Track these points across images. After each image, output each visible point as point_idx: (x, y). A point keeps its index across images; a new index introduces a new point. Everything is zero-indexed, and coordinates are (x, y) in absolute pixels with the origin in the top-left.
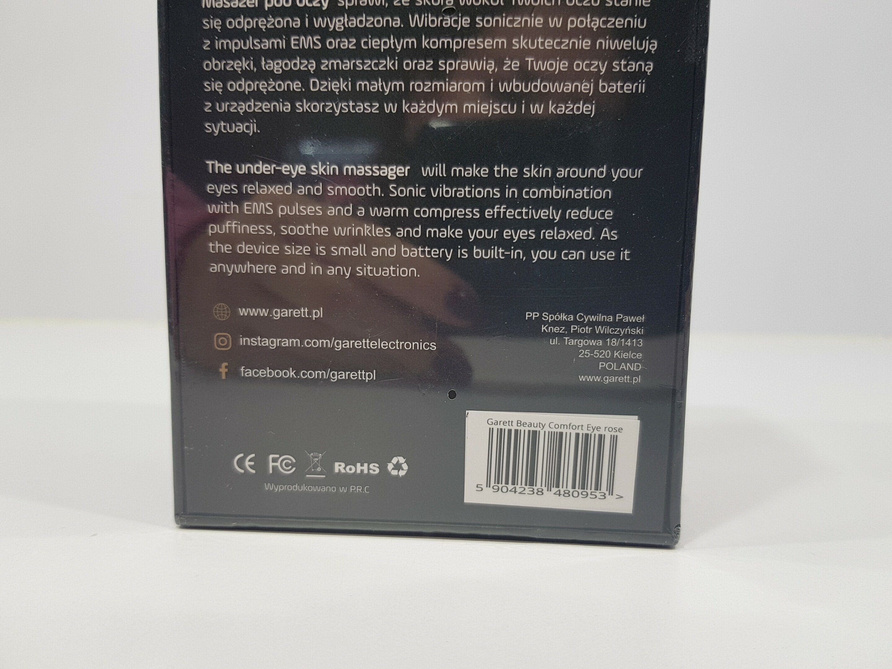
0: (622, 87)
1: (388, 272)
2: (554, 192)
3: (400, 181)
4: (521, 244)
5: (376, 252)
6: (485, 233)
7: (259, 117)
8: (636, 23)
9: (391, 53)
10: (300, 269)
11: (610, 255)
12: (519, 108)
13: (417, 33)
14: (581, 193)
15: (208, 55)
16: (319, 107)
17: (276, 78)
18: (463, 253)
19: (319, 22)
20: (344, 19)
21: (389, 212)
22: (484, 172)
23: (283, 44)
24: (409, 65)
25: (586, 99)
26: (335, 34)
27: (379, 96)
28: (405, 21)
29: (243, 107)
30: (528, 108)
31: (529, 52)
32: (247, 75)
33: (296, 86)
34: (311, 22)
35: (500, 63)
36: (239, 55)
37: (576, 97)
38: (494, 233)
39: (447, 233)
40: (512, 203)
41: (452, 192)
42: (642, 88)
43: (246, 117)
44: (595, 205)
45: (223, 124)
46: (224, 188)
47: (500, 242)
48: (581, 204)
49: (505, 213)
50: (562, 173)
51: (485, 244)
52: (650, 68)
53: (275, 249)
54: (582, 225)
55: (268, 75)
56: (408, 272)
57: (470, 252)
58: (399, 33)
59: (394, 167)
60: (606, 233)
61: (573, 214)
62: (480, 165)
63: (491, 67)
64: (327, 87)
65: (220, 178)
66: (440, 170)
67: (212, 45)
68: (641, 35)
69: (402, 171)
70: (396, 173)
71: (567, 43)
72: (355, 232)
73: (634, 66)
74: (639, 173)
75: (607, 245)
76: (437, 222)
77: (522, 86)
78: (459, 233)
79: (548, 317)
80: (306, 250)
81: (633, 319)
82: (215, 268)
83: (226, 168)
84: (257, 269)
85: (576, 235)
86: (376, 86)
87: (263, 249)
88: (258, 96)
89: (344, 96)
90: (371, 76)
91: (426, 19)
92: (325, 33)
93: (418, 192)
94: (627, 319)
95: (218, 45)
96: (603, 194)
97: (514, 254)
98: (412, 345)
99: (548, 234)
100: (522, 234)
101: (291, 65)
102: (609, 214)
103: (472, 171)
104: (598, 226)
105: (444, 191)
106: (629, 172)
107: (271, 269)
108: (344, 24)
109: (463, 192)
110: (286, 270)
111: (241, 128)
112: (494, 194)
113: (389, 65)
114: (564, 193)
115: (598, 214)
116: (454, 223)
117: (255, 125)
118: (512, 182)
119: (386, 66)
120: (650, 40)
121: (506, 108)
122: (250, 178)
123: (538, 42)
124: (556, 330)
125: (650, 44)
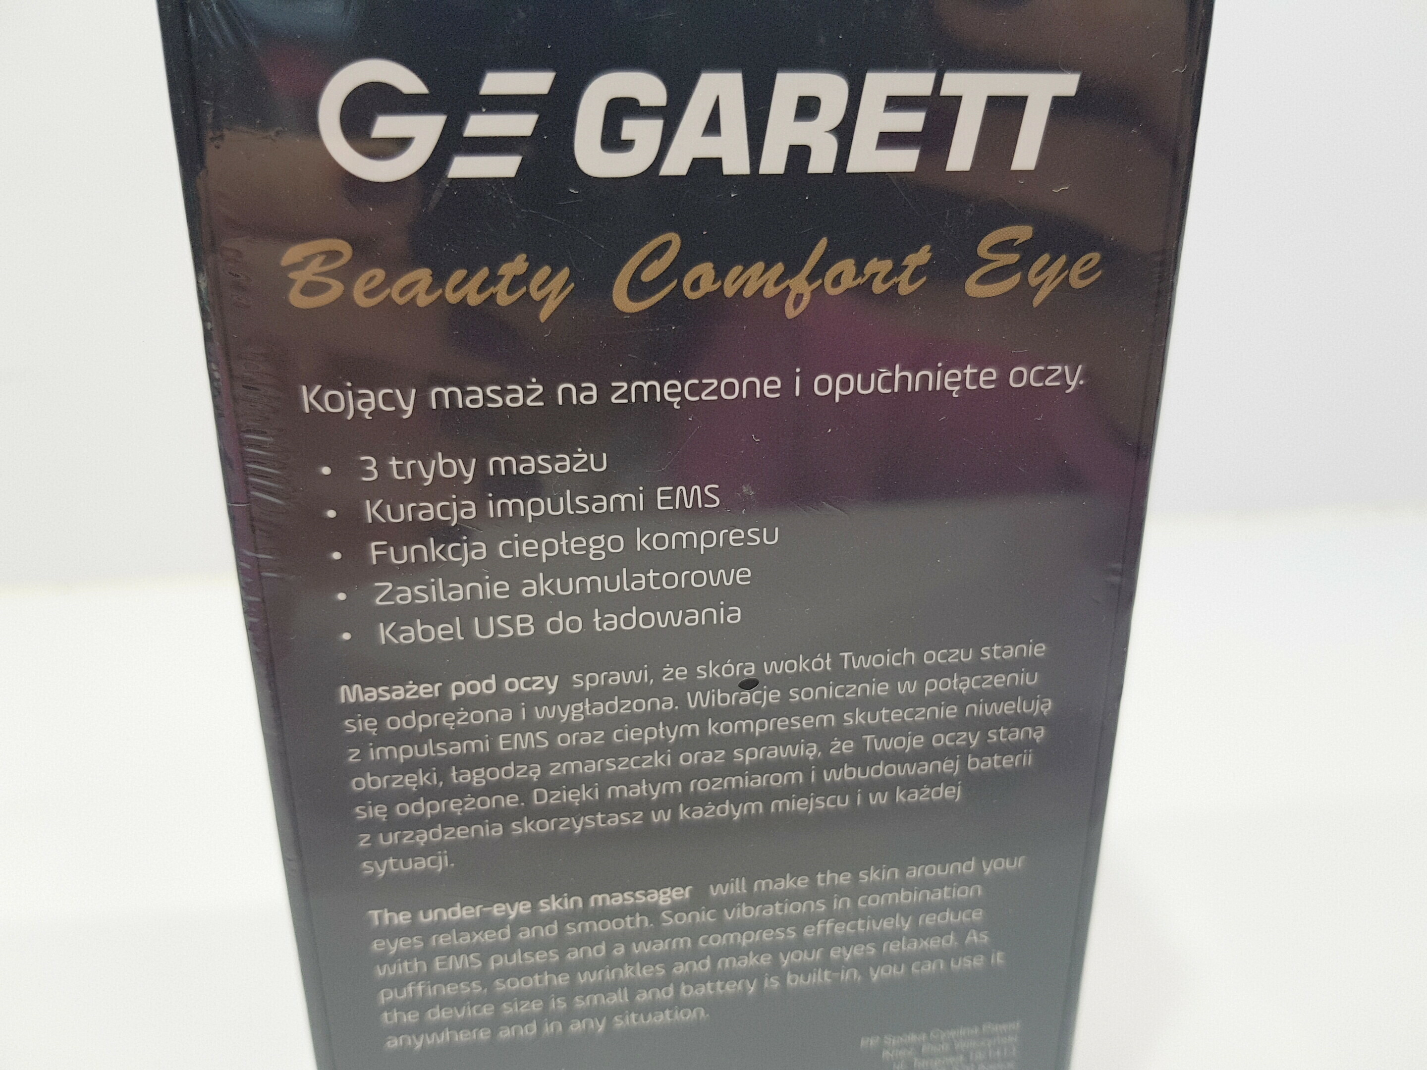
0: (1000, 762)
1: (662, 1018)
2: (902, 898)
3: (676, 908)
4: (856, 963)
5: (643, 997)
6: (804, 956)
7: (453, 849)
8: (1025, 679)
9: (660, 746)
10: (529, 1031)
11: (978, 962)
12: (854, 800)
13: (700, 716)
14: (942, 895)
15: (359, 770)
16: (550, 826)
17: (476, 793)
18: (773, 983)
19: (541, 713)
20: (584, 705)
21: (662, 946)
22: (802, 883)
23: (484, 747)
24: (691, 759)
25: (949, 781)
26: (570, 727)
27: (644, 805)
28: (681, 701)
29: (424, 837)
30: (866, 799)
31: (868, 730)
32: (427, 793)
33: (509, 801)
34: (530, 714)
35: (825, 748)
36: (410, 767)
37: (935, 780)
38: (817, 955)
39: (750, 961)
40: (843, 917)
41: (755, 912)
42: (1028, 760)
43: (429, 850)
44: (957, 906)
45: (391, 861)
46: (401, 944)
47: (826, 963)
48: (938, 908)
49: (833, 928)
50: (915, 873)
51: (804, 970)
52: (1039, 734)
53: (487, 1011)
54: (940, 931)
55: (463, 791)
56: (692, 1015)
57: (783, 981)
58: (671, 720)
59: (668, 890)
60: (973, 937)
61: (929, 920)
62: (795, 875)
63: (813, 751)
64: (560, 798)
65: (393, 932)
66: (738, 887)
67: (363, 755)
68: (1029, 694)
69: (680, 894)
70: (671, 897)
71: (923, 714)
72: (610, 976)
73: (1018, 734)
74: (1019, 862)
75: (974, 950)
76: (736, 951)
77: (857, 773)
78: (765, 960)
79: (890, 1041)
80: (536, 1006)
81: (1004, 1027)
82: (394, 1043)
83: (402, 919)
84: (462, 1037)
85: (933, 944)
86: (640, 790)
87: (471, 1012)
88: (447, 820)
89: (587, 809)
90: (630, 779)
91: (713, 696)
92: (553, 728)
93: (705, 917)
94: (996, 1028)
95: (374, 754)
96: (969, 892)
97: (845, 976)
99: (893, 948)
100: (857, 951)
101: (500, 774)
102: (977, 915)
103: (787, 883)
104: (961, 931)
105: (743, 912)
106: (1006, 864)
107: (484, 1035)
108: (583, 713)
109: (774, 910)
110: (506, 1033)
111: (423, 864)
112: (816, 907)
113: (658, 761)
114: (916, 897)
115: (963, 917)
116: (759, 949)
117: (446, 857)
118: (840, 891)
119: (652, 763)
120: (1042, 698)
121: (834, 802)
122: (441, 927)
123: (881, 715)
124: (902, 1053)
125: (1042, 703)
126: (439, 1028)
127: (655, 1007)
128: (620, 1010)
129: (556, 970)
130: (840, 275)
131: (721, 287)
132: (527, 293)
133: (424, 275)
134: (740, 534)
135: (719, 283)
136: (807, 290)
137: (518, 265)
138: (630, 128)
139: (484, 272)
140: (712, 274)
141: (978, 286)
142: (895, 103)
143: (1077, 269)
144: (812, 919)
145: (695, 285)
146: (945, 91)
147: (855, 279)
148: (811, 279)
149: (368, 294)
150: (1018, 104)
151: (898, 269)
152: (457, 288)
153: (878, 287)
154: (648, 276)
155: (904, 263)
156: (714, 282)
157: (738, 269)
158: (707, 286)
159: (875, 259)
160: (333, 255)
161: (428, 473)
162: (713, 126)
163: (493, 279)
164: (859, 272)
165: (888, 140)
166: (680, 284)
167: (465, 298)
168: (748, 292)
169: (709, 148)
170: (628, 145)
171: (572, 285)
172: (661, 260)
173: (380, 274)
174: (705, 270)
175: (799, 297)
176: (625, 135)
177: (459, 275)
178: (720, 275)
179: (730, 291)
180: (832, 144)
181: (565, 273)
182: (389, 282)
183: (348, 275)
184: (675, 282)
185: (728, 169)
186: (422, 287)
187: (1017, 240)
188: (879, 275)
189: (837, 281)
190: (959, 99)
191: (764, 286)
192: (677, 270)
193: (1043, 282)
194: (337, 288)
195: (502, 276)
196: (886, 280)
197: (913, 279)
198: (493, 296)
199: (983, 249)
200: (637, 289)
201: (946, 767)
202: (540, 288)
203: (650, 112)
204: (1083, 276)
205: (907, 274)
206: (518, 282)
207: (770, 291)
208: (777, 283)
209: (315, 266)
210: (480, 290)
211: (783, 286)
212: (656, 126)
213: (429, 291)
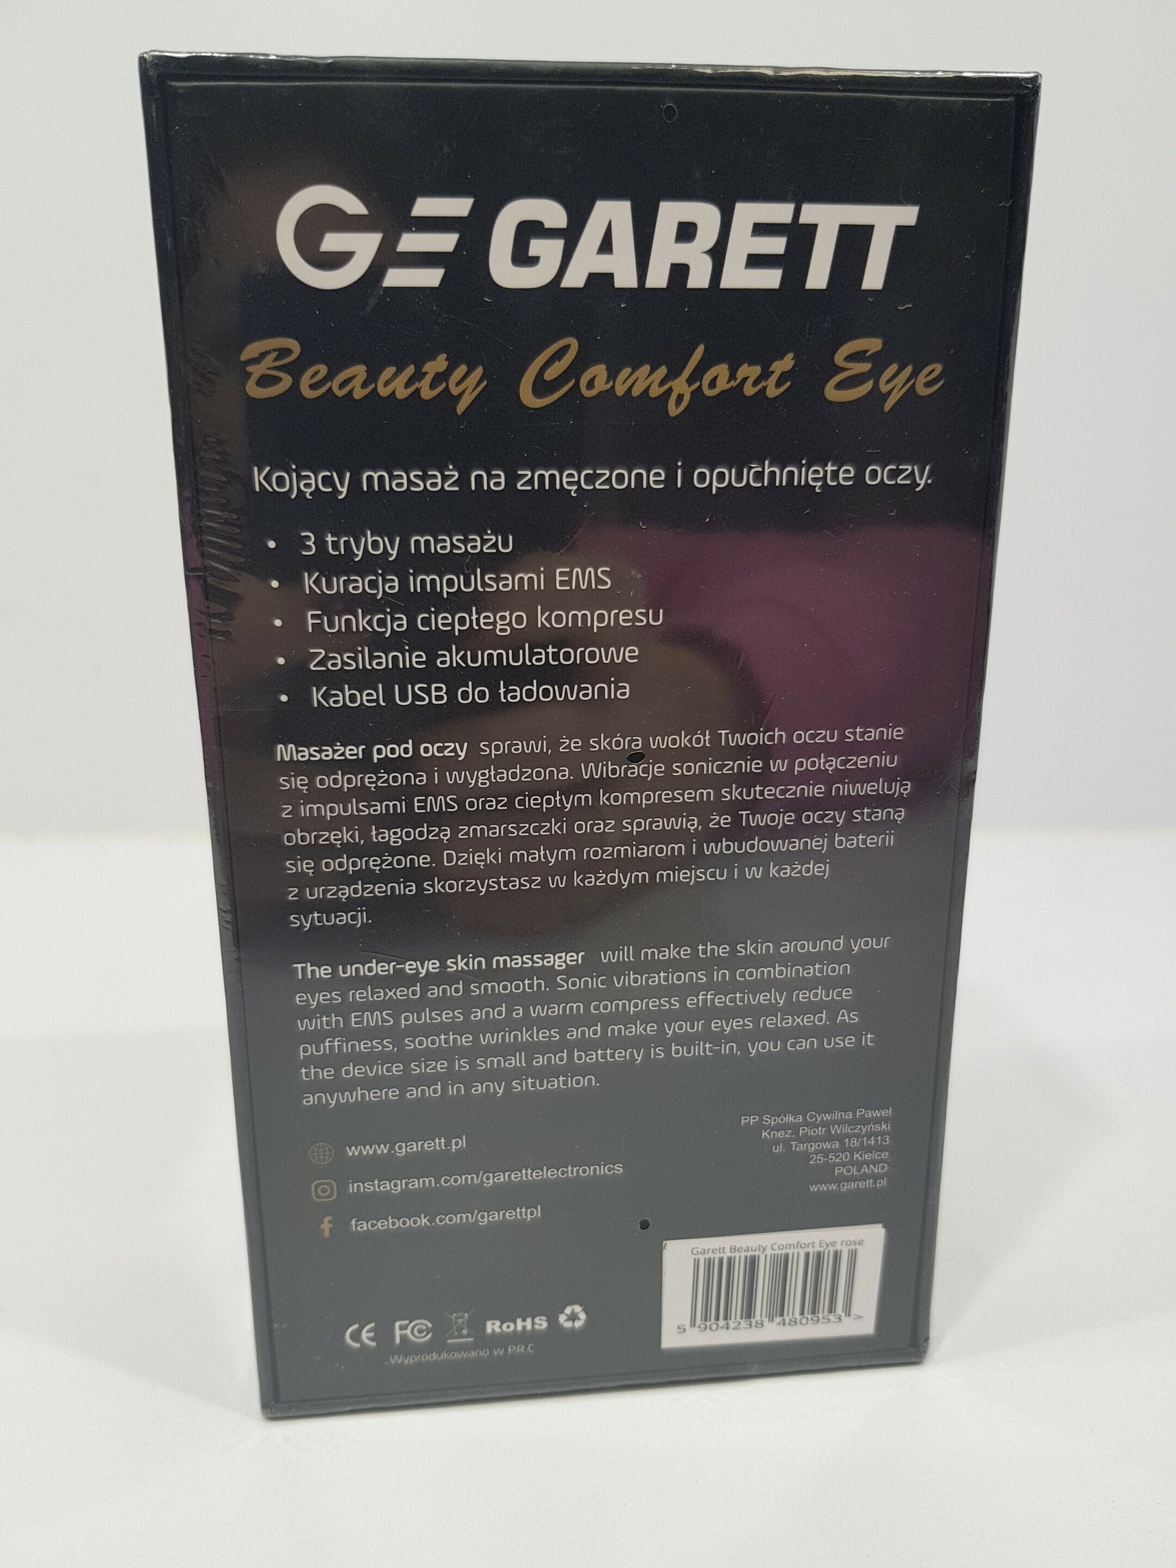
0: (864, 842)
1: (558, 1083)
2: (776, 972)
3: (570, 972)
4: (734, 1037)
5: (540, 1061)
6: (686, 1027)
7: (371, 905)
8: (885, 761)
9: (557, 813)
10: (434, 1092)
11: (849, 1042)
12: (731, 873)
13: (592, 786)
14: (814, 970)
15: (290, 826)
16: (458, 886)
17: (394, 852)
18: (658, 1053)
19: (453, 778)
20: (490, 772)
21: (557, 1010)
22: (685, 952)
23: (402, 808)
24: (583, 827)
25: (818, 857)
26: (478, 793)
27: (541, 868)
28: (575, 771)
29: (347, 892)
30: (742, 873)
31: (744, 805)
32: (350, 850)
33: (422, 861)
34: (442, 777)
35: (704, 821)
36: (336, 823)
37: (805, 856)
38: (699, 1026)
39: (637, 1029)
40: (721, 988)
41: (642, 980)
42: (891, 840)
43: (351, 905)
44: (829, 983)
45: (316, 915)
46: (321, 997)
47: (707, 1036)
48: (811, 984)
49: (713, 1000)
50: (788, 948)
51: (686, 1040)
52: (901, 816)
53: (397, 1069)
54: (814, 1008)
55: (382, 849)
56: (584, 1082)
57: (667, 1051)
58: (568, 789)
59: (563, 955)
60: (844, 1016)
61: (802, 996)
62: (678, 945)
63: (694, 825)
64: (467, 860)
65: (315, 986)
66: (626, 954)
67: (295, 811)
68: (891, 776)
69: (573, 958)
70: (565, 962)
71: (794, 791)
72: (509, 1038)
73: (881, 815)
74: (885, 942)
75: (845, 1030)
76: (623, 1018)
77: (734, 847)
78: (651, 1029)
79: (769, 1120)
80: (441, 1066)
81: (877, 1114)
82: (310, 1100)
83: (323, 972)
84: (371, 1096)
85: (805, 1021)
86: (539, 855)
87: (381, 1070)
88: (367, 876)
89: (491, 871)
90: (530, 843)
91: (605, 768)
92: (462, 792)
93: (597, 983)
94: (869, 1114)
95: (304, 811)
96: (839, 970)
97: (725, 1050)
98: (590, 1171)
99: (769, 1022)
100: (735, 1024)
101: (415, 834)
102: (847, 994)
103: (670, 953)
104: (833, 1008)
105: (631, 979)
106: (873, 943)
107: (393, 1093)
108: (489, 779)
109: (658, 979)
110: (414, 1093)
111: (345, 918)
112: (698, 978)
113: (555, 828)
114: (789, 973)
115: (833, 994)
116: (645, 1017)
117: (365, 913)
118: (720, 963)
119: (550, 830)
120: (901, 781)
121: (713, 875)
122: (359, 982)
123: (755, 791)
124: (780, 1135)
125: (901, 785)
126: (351, 1085)
127: (550, 1072)
128: (518, 1074)
129: (459, 1029)
130: (715, 378)
131: (613, 387)
132: (447, 388)
133: (360, 371)
134: (628, 614)
135: (611, 383)
136: (687, 391)
137: (439, 363)
138: (536, 246)
139: (411, 369)
140: (605, 374)
141: (835, 391)
142: (761, 229)
143: (922, 378)
144: (694, 989)
145: (591, 384)
146: (803, 219)
147: (729, 381)
148: (690, 381)
149: (312, 387)
150: (866, 232)
151: (765, 375)
152: (386, 384)
153: (749, 390)
154: (550, 374)
155: (771, 369)
156: (607, 382)
157: (627, 371)
158: (601, 385)
159: (746, 365)
160: (284, 352)
161: (358, 550)
162: (606, 246)
163: (418, 375)
164: (732, 376)
165: (755, 261)
166: (577, 382)
167: (394, 393)
168: (636, 392)
169: (603, 264)
170: (534, 261)
171: (485, 383)
172: (561, 361)
173: (323, 369)
174: (599, 371)
175: (680, 397)
176: (532, 252)
177: (389, 371)
178: (612, 375)
179: (620, 390)
180: (708, 262)
181: (479, 371)
182: (330, 377)
183: (296, 370)
184: (573, 382)
185: (618, 283)
186: (357, 382)
187: (868, 351)
188: (749, 380)
189: (713, 384)
190: (814, 227)
191: (649, 386)
192: (575, 370)
193: (892, 389)
194: (287, 381)
195: (426, 373)
196: (755, 383)
197: (778, 384)
198: (418, 390)
199: (839, 358)
200: (541, 387)
201: (814, 844)
202: (458, 384)
203: (553, 233)
204: (928, 384)
205: (774, 379)
206: (441, 377)
207: (655, 392)
208: (662, 384)
209: (269, 361)
210: (407, 385)
211: (666, 387)
212: (558, 245)
213: (364, 385)
